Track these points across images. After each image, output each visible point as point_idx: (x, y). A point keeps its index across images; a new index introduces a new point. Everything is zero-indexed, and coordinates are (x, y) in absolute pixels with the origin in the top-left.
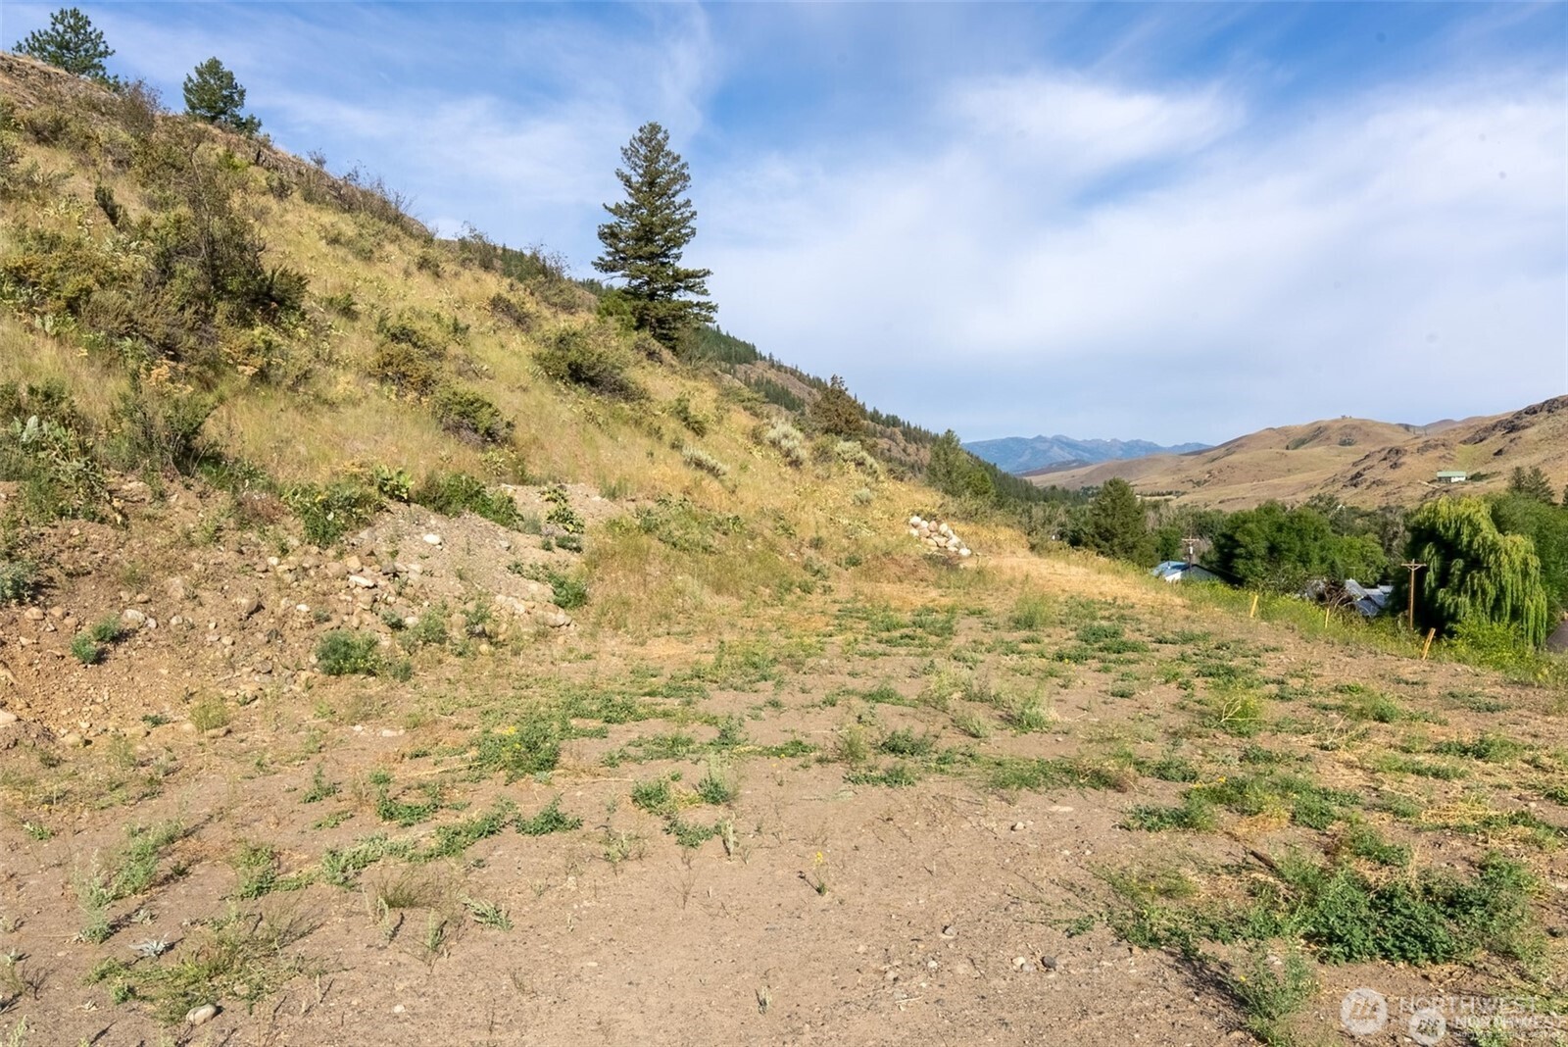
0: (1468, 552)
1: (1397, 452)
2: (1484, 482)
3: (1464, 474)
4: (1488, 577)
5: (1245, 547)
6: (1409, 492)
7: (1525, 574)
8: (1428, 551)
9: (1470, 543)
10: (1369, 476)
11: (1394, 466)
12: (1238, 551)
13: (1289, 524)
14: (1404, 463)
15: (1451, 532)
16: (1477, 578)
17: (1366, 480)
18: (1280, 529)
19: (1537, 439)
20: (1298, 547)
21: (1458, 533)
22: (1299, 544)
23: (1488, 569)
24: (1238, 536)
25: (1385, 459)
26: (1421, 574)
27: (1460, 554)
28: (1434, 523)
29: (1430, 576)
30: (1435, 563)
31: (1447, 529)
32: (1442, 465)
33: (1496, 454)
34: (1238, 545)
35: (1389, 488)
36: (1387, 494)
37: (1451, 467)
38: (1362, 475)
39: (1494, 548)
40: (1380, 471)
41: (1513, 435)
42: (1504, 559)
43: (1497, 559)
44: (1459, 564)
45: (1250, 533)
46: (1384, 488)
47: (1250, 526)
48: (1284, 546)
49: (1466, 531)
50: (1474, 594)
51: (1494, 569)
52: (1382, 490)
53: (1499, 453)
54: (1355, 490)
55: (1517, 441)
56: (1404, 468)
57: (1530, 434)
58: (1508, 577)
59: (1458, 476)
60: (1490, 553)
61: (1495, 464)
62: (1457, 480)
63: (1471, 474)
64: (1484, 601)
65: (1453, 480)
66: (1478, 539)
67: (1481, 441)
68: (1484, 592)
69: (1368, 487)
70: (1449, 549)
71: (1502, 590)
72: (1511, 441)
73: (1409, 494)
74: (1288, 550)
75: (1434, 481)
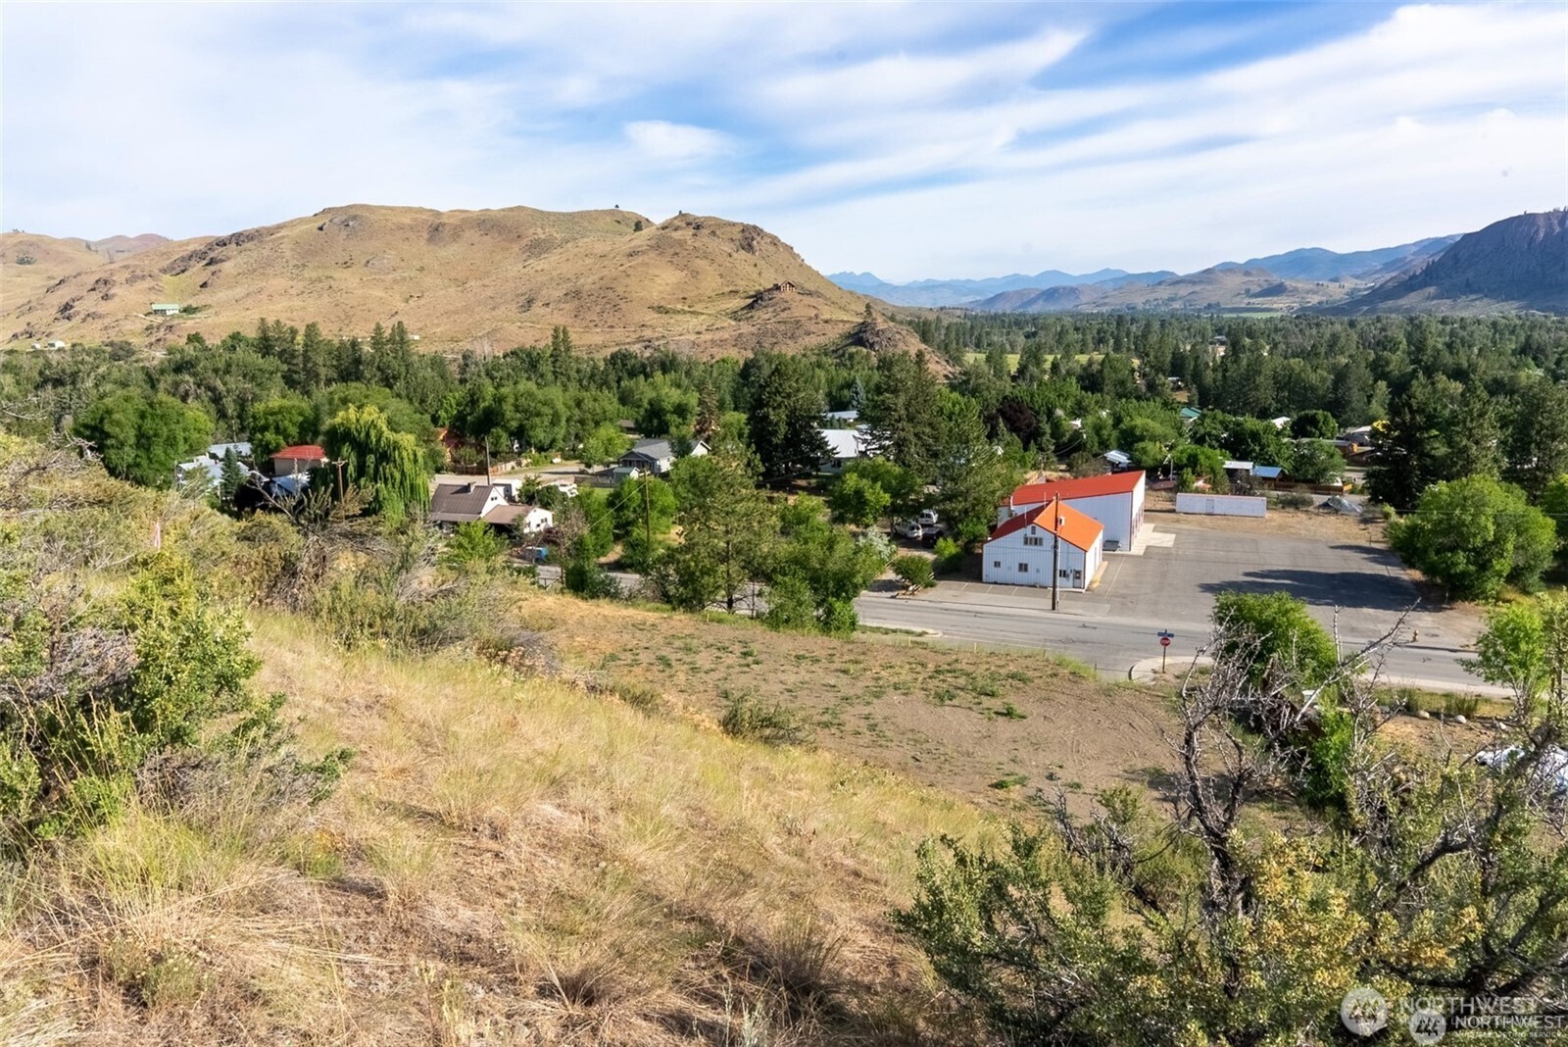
0: (377, 449)
1: (106, 282)
2: (199, 315)
3: (177, 306)
4: (395, 467)
5: (116, 438)
6: (128, 326)
7: (416, 461)
8: (346, 449)
9: (378, 441)
10: (78, 306)
11: (106, 297)
12: (109, 442)
13: (150, 410)
14: (113, 295)
15: (363, 435)
16: (388, 469)
17: (78, 313)
18: (143, 416)
19: (235, 273)
20: (165, 431)
21: (368, 435)
22: (165, 429)
23: (395, 461)
24: (107, 427)
25: (93, 289)
26: (345, 468)
27: (371, 451)
28: (349, 429)
29: (351, 469)
30: (353, 459)
31: (359, 434)
32: (153, 297)
33: (201, 286)
34: (108, 436)
35: (107, 321)
36: (106, 328)
37: (161, 298)
38: (72, 307)
39: (396, 446)
40: (89, 303)
41: (212, 268)
42: (405, 454)
43: (400, 454)
44: (371, 459)
45: (118, 424)
46: (100, 321)
47: (116, 416)
48: (151, 432)
49: (373, 433)
50: (386, 480)
51: (398, 461)
52: (99, 324)
53: (204, 285)
54: (70, 324)
55: (218, 274)
56: (116, 299)
57: (227, 267)
58: (408, 466)
59: (173, 309)
60: (394, 449)
61: (202, 296)
62: (171, 312)
63: (185, 305)
64: (393, 484)
65: (168, 313)
66: (383, 439)
67: (183, 271)
68: (392, 476)
69: (84, 320)
70: (362, 448)
71: (403, 474)
72: (213, 274)
73: (128, 327)
74: (156, 435)
75: (150, 313)
